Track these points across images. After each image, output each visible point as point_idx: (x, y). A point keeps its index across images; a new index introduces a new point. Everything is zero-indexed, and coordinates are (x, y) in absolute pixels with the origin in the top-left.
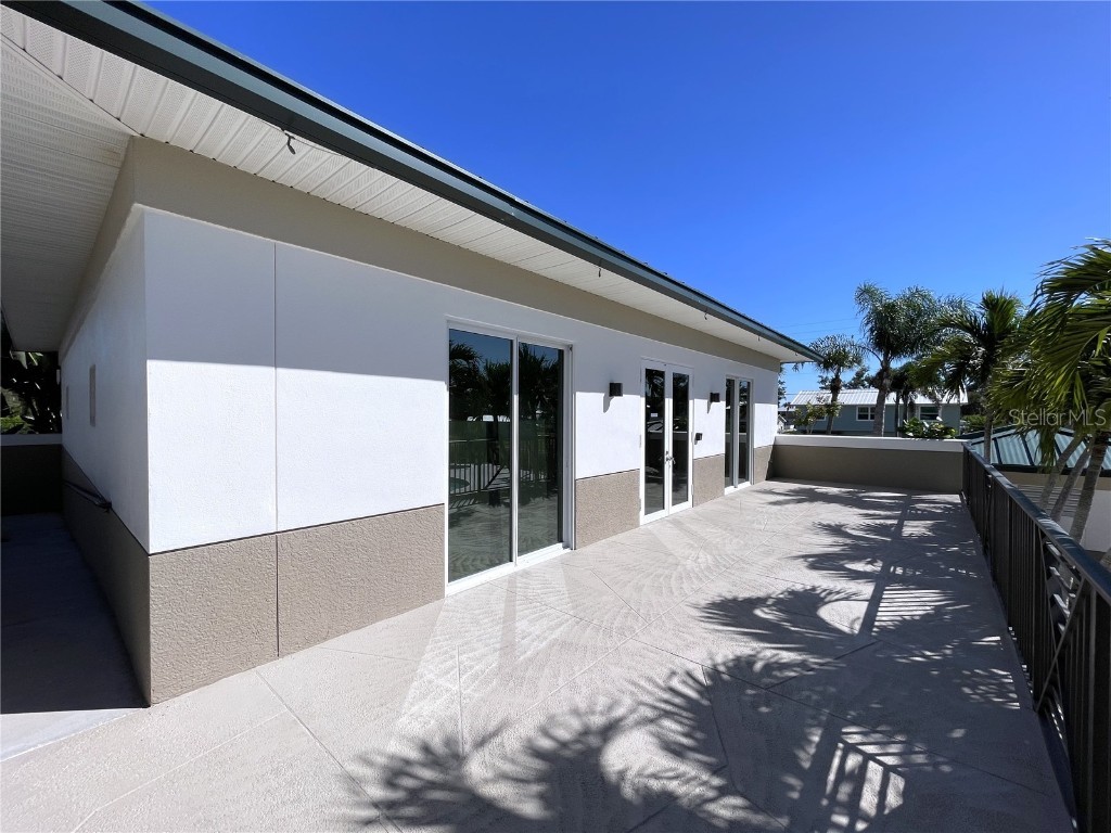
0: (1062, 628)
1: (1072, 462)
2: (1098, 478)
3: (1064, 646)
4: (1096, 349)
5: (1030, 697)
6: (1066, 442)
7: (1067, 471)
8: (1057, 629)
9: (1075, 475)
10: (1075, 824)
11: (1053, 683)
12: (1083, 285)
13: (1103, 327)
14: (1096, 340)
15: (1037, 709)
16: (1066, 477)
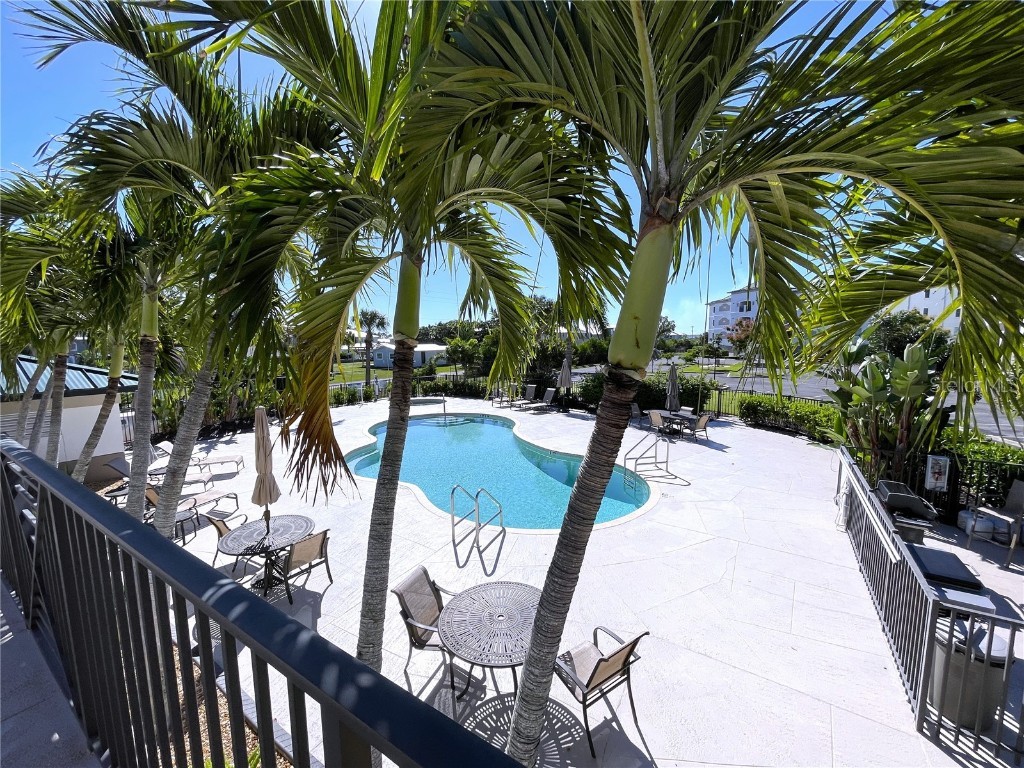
0: (33, 538)
1: (41, 386)
2: (63, 398)
3: (38, 555)
4: (41, 279)
5: (22, 619)
6: (33, 367)
7: (38, 396)
8: (30, 541)
9: (46, 398)
10: (72, 703)
11: (36, 594)
12: (17, 212)
13: (44, 257)
14: (39, 268)
15: (30, 626)
16: (38, 401)
